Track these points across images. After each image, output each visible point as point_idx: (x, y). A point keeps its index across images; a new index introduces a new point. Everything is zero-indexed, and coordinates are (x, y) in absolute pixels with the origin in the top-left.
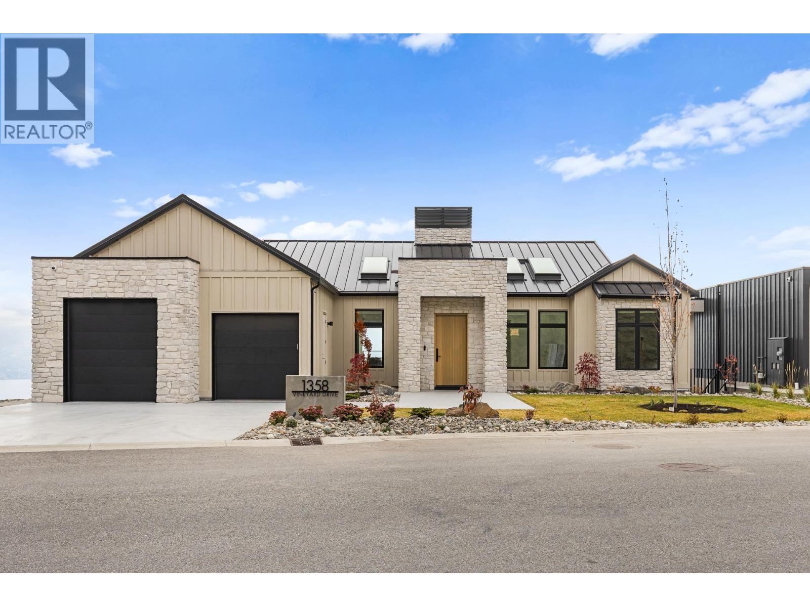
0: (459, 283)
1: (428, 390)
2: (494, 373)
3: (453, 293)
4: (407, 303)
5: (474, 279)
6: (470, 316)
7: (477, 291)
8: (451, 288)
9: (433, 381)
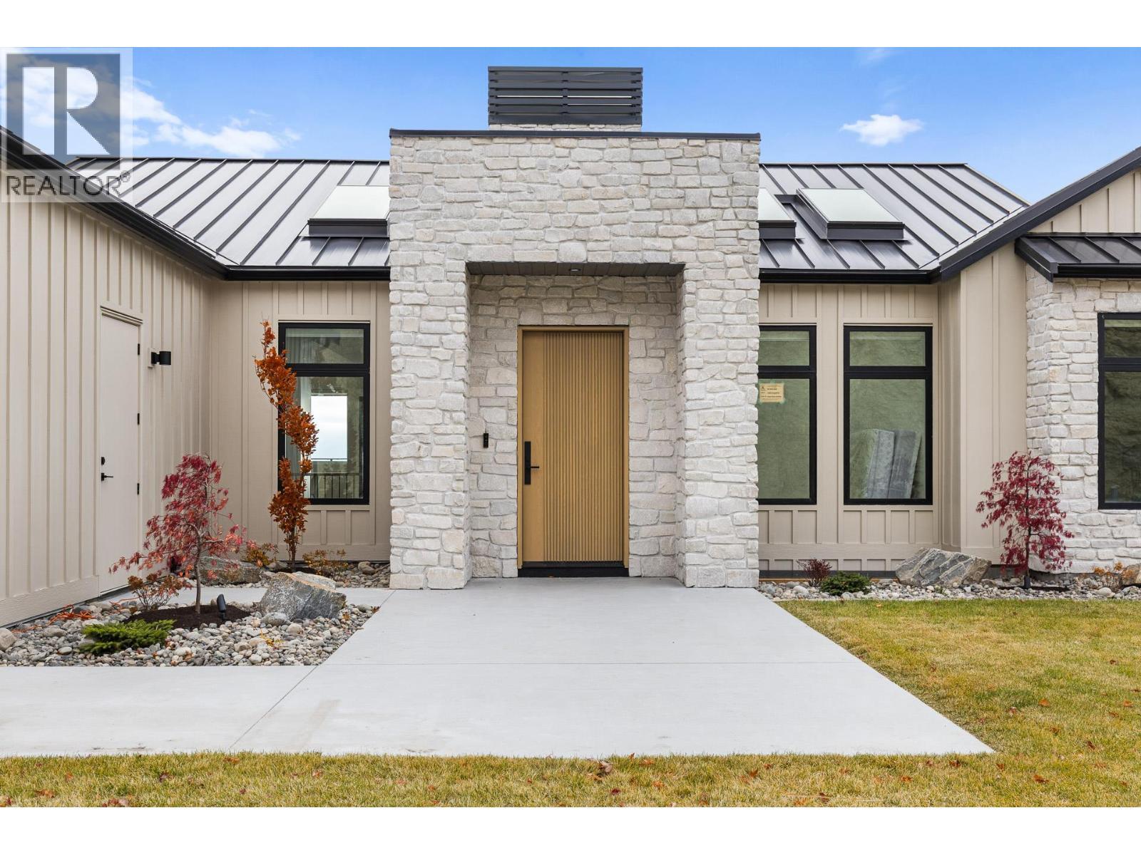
0: (597, 218)
1: (496, 579)
2: (715, 522)
3: (575, 253)
4: (420, 286)
5: (645, 203)
6: (633, 333)
7: (658, 243)
8: (571, 233)
9: (514, 549)
